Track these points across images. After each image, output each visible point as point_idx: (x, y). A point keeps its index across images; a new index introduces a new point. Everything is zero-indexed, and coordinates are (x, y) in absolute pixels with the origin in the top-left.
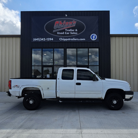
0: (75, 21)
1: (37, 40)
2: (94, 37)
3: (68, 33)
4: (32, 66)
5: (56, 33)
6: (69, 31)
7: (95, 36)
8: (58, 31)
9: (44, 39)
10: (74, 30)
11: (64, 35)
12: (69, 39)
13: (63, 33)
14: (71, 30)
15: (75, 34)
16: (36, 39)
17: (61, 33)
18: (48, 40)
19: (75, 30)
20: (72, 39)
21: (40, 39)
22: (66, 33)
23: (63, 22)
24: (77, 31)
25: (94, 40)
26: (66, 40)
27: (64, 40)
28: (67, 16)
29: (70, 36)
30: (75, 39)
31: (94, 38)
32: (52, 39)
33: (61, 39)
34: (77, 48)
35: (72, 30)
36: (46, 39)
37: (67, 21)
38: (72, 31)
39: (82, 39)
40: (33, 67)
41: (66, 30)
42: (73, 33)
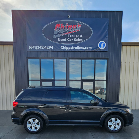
0: (80, 24)
1: (34, 48)
2: (102, 45)
3: (71, 40)
4: (28, 80)
5: (56, 40)
6: (73, 36)
7: (104, 44)
8: (59, 38)
9: (42, 47)
10: (78, 36)
11: (67, 42)
12: (73, 48)
13: (65, 40)
14: (75, 36)
15: (79, 41)
16: (32, 47)
17: (63, 40)
18: (48, 48)
19: (80, 36)
20: (76, 48)
21: (37, 47)
22: (69, 40)
23: (65, 25)
24: (82, 37)
25: (102, 48)
26: (69, 48)
27: (67, 48)
28: (69, 17)
29: (74, 43)
30: (80, 48)
31: (102, 47)
32: (52, 47)
33: (62, 47)
34: (81, 59)
35: (77, 36)
36: (44, 47)
37: (70, 23)
38: (76, 38)
39: (88, 48)
40: (30, 82)
41: (69, 35)
42: (77, 40)
